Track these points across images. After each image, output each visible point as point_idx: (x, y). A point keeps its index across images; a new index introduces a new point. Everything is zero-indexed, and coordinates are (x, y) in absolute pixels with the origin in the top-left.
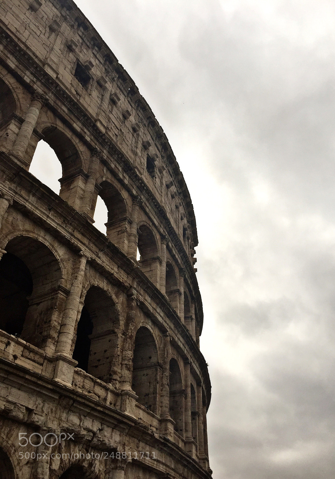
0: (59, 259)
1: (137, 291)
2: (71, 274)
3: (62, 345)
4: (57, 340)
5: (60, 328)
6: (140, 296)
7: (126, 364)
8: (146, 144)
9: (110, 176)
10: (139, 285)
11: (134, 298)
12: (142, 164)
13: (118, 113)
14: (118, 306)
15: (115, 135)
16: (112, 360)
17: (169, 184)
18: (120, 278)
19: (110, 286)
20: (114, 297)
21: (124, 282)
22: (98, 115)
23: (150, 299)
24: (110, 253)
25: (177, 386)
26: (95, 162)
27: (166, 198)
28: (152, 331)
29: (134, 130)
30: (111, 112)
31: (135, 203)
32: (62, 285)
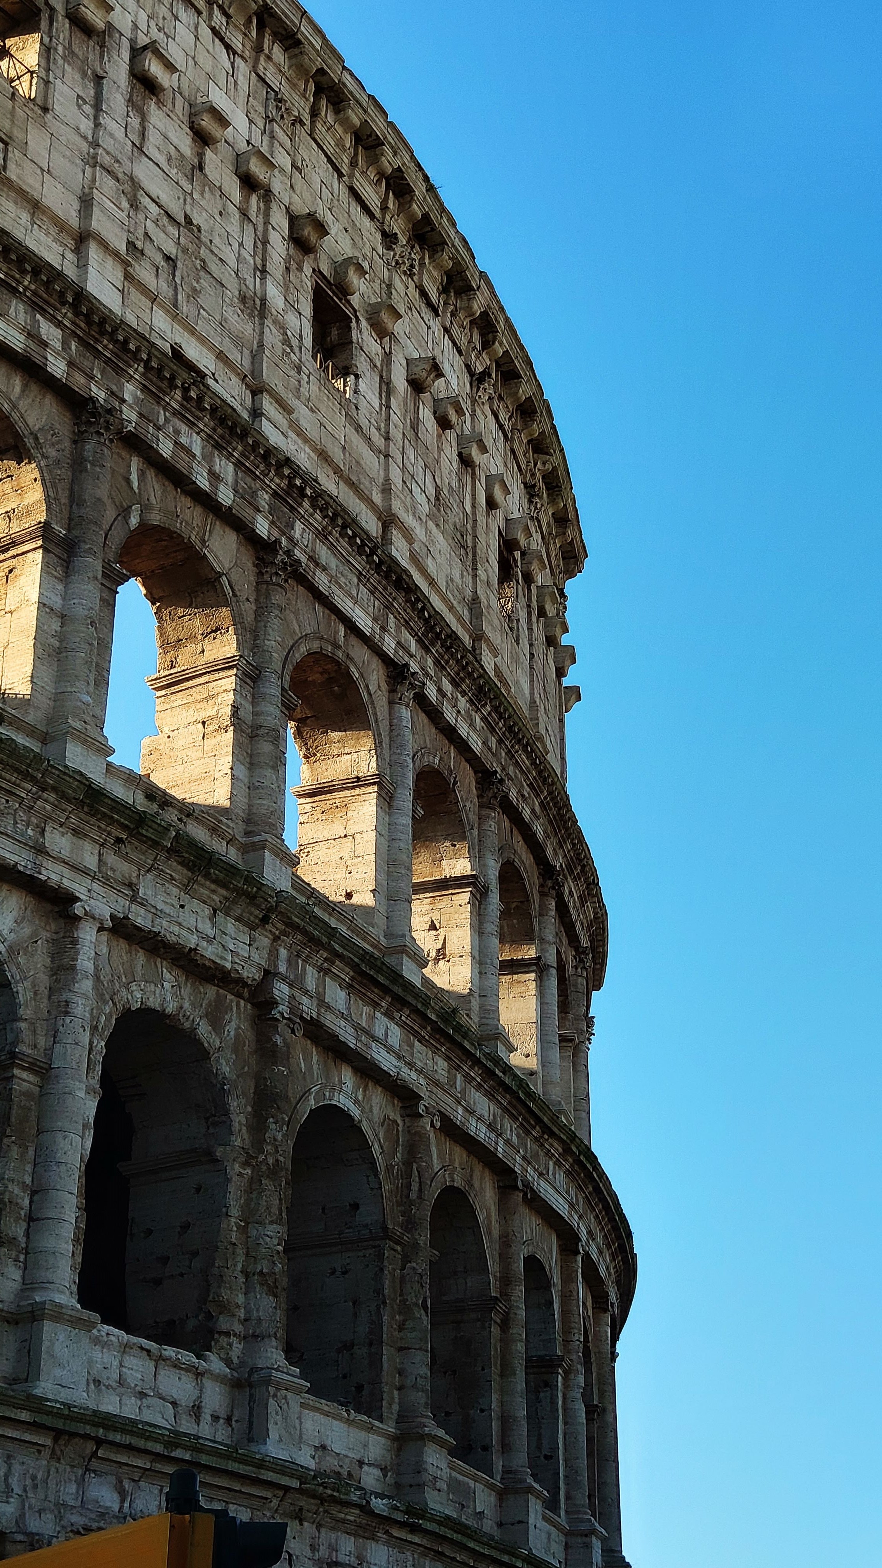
1: (291, 985)
2: (46, 992)
3: (44, 1262)
4: (24, 1245)
5: (31, 1202)
6: (305, 1000)
7: (261, 1273)
8: (308, 232)
9: (159, 493)
10: (298, 956)
11: (278, 1016)
12: (291, 347)
13: (171, 135)
14: (222, 1061)
15: (162, 263)
16: (213, 1264)
17: (424, 374)
18: (222, 958)
19: (186, 991)
20: (204, 1030)
21: (239, 968)
22: (86, 202)
23: (342, 994)
24: (179, 872)
25: (469, 1284)
26: (93, 465)
27: (410, 452)
28: (355, 1112)
29: (249, 183)
30: (140, 149)
31: (267, 577)
32: (22, 1048)
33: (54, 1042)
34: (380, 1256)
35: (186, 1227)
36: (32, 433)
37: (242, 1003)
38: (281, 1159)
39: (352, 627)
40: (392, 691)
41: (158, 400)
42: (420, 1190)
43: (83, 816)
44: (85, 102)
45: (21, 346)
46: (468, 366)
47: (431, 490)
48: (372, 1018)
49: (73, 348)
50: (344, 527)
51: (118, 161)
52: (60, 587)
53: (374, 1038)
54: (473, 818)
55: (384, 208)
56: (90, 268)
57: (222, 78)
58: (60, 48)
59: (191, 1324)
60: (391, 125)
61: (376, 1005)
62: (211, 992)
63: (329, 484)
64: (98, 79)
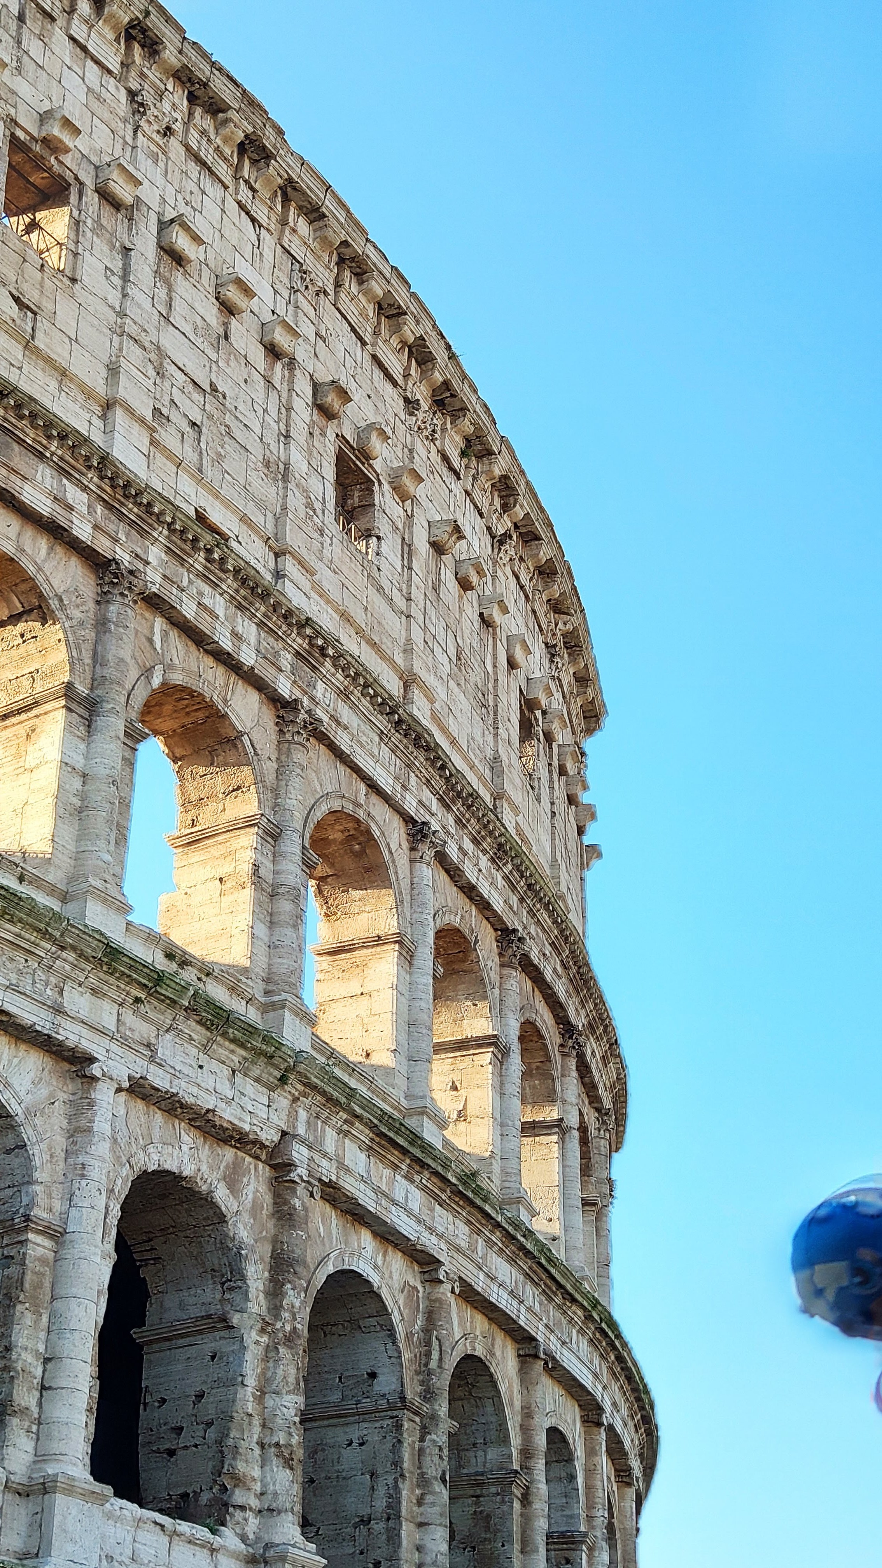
0: (20, 1111)
1: (310, 1148)
2: (63, 1155)
3: (56, 1434)
4: (36, 1416)
5: (44, 1371)
6: (324, 1163)
7: (277, 1445)
8: (331, 399)
9: (182, 653)
10: (317, 1117)
11: (297, 1179)
12: (314, 510)
13: (197, 305)
14: (240, 1225)
15: (188, 429)
16: (227, 1435)
17: (446, 536)
18: (240, 1119)
19: (205, 1152)
20: (221, 1195)
21: (258, 1130)
22: (113, 371)
23: (363, 1156)
24: (199, 1033)
25: (488, 1457)
26: (117, 626)
27: (432, 612)
28: (374, 1278)
29: (273, 352)
30: (167, 319)
31: (288, 736)
32: (36, 1212)
33: (70, 1206)
34: (399, 1427)
35: (200, 1396)
36: (56, 595)
37: (261, 1165)
38: (299, 1326)
39: (373, 787)
40: (412, 849)
41: (182, 561)
42: (441, 1359)
43: (102, 975)
44: (113, 274)
45: (49, 510)
46: (489, 528)
47: (452, 651)
48: (392, 1182)
49: (99, 511)
50: (366, 686)
51: (145, 330)
52: (83, 746)
53: (395, 1203)
54: (494, 976)
55: (407, 376)
56: (116, 433)
57: (247, 250)
58: (89, 222)
59: (205, 1498)
60: (414, 295)
61: (396, 1167)
62: (229, 1154)
63: (351, 644)
64: (126, 251)
